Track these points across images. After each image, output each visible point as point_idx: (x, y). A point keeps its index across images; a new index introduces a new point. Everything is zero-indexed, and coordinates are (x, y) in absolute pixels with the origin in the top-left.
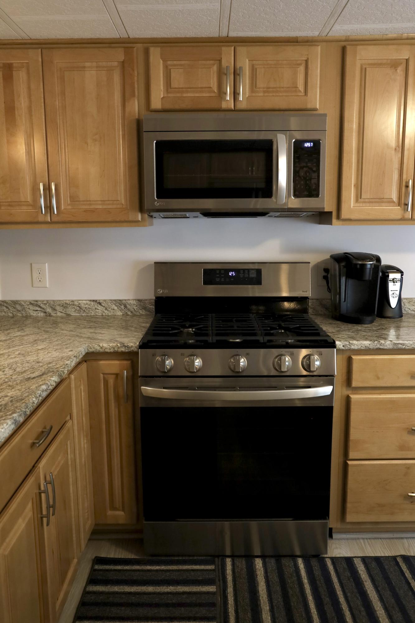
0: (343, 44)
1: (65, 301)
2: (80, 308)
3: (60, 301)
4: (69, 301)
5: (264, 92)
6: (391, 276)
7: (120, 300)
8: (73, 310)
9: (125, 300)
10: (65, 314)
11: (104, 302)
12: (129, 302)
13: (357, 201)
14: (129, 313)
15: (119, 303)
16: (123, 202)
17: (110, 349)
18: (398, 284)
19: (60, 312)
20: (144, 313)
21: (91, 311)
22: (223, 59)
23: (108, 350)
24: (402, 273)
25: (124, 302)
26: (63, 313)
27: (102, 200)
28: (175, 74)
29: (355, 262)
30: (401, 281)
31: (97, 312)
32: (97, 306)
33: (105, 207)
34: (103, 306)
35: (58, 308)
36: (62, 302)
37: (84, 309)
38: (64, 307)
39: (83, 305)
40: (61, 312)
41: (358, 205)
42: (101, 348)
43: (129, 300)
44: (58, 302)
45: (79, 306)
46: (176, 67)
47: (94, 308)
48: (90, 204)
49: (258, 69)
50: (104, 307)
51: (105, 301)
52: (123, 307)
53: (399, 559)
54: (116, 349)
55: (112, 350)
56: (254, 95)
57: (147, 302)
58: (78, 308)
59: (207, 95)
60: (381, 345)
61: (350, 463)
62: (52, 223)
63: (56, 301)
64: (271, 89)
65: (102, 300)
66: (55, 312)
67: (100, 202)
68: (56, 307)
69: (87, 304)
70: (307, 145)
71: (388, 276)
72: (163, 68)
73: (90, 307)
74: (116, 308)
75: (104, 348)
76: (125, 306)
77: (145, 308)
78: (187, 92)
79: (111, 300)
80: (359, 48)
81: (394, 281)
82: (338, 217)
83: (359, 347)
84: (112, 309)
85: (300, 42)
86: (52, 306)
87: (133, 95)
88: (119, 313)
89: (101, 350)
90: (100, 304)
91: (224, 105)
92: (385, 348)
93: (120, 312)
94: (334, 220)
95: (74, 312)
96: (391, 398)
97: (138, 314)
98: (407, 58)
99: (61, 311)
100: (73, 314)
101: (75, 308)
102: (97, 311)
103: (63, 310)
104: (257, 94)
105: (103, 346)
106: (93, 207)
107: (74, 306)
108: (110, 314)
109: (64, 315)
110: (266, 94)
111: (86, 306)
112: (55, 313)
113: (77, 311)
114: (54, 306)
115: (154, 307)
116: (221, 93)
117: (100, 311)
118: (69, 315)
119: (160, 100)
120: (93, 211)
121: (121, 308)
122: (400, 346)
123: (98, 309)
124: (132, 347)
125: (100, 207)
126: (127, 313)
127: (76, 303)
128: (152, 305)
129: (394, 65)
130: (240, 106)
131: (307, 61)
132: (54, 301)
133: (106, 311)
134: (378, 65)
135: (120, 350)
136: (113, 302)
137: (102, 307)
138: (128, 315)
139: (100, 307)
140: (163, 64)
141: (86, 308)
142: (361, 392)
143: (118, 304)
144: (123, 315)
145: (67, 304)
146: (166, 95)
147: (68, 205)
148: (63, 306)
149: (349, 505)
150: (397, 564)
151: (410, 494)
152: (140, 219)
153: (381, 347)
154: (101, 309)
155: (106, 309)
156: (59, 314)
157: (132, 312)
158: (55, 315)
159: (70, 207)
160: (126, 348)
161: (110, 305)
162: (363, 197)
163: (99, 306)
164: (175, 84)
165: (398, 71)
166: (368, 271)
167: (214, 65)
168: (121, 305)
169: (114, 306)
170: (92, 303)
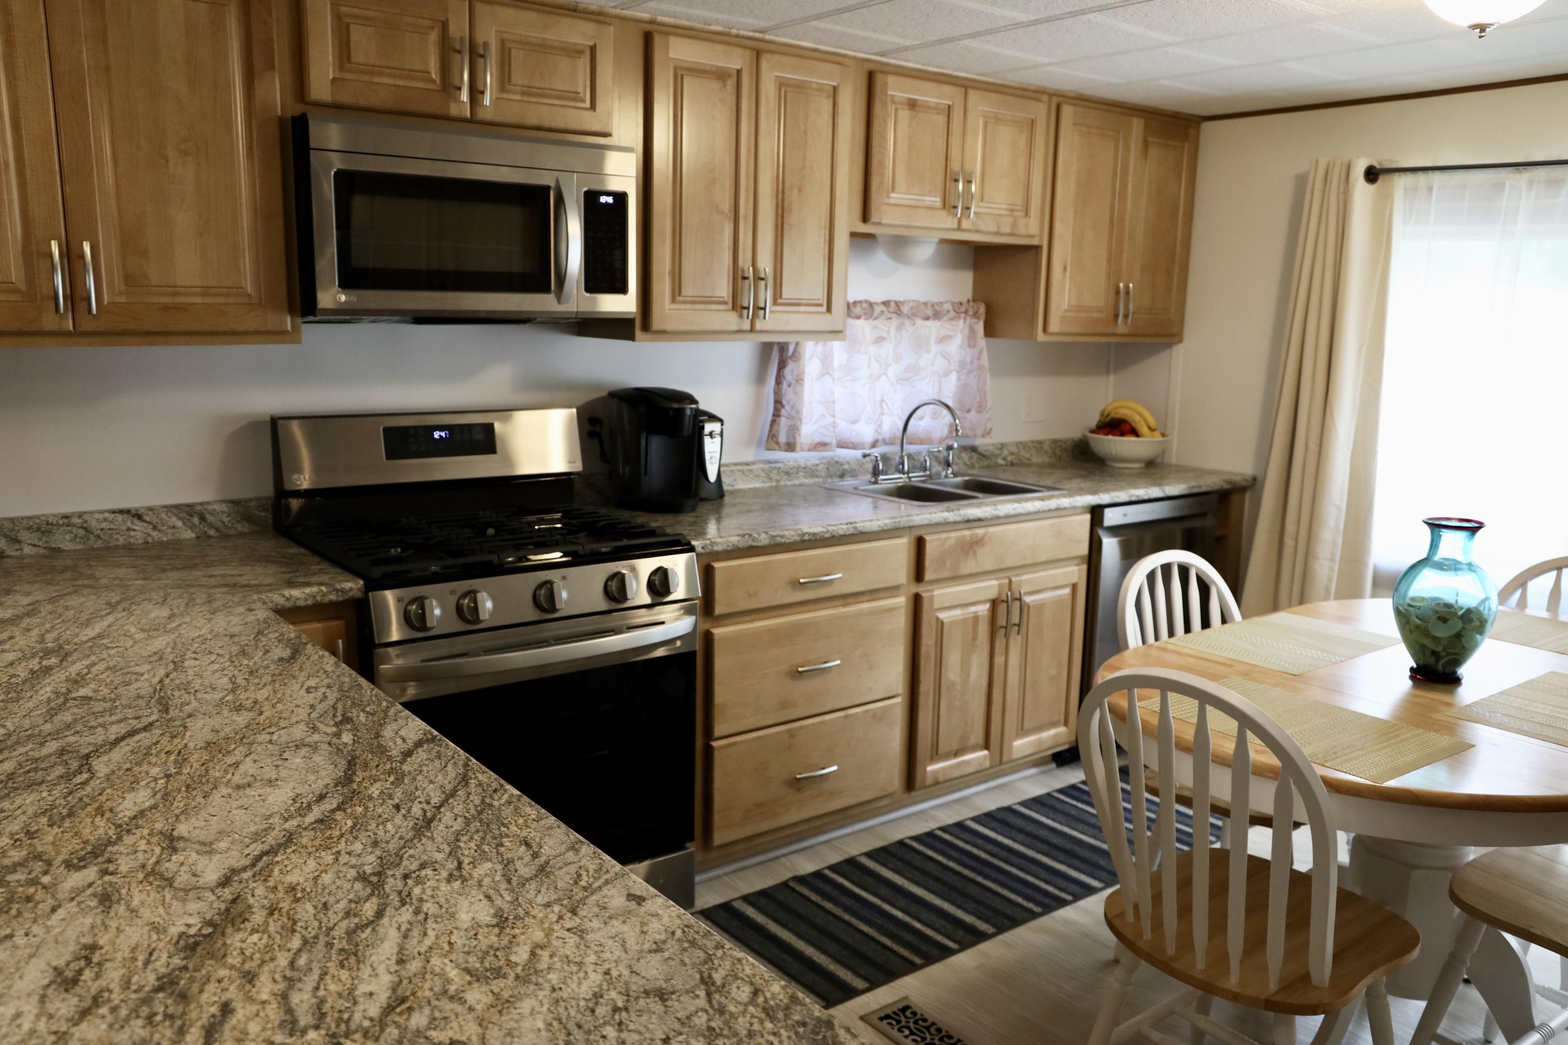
0: (648, 27)
1: (43, 518)
2: (87, 531)
3: (29, 518)
4: (54, 515)
5: (523, 93)
6: (708, 427)
7: (188, 505)
8: (68, 537)
9: (201, 504)
10: (45, 548)
11: (150, 513)
12: (210, 508)
13: (673, 300)
14: (212, 532)
15: (187, 512)
16: (249, 290)
17: (306, 600)
18: (718, 439)
19: (31, 544)
20: (246, 530)
21: (118, 536)
22: (450, 21)
23: (301, 603)
24: (721, 421)
25: (199, 508)
26: (39, 546)
27: (205, 285)
28: (358, 35)
29: (666, 404)
30: (721, 434)
31: (131, 537)
32: (132, 523)
33: (208, 300)
34: (146, 522)
35: (25, 536)
36: (38, 521)
37: (99, 532)
38: (43, 533)
39: (93, 524)
40: (34, 545)
41: (674, 306)
42: (288, 599)
43: (208, 503)
44: (25, 522)
45: (85, 525)
46: (359, 22)
47: (124, 528)
48: (175, 294)
49: (513, 51)
50: (150, 523)
51: (151, 509)
52: (196, 520)
53: (792, 884)
54: (319, 598)
55: (310, 602)
56: (505, 96)
57: (252, 504)
58: (81, 532)
59: (420, 85)
60: (753, 541)
61: (715, 744)
62: (77, 334)
63: (17, 518)
64: (534, 90)
65: (142, 508)
66: (17, 546)
67: (199, 290)
68: (19, 534)
69: (105, 520)
70: (603, 199)
71: (703, 428)
72: (332, 16)
73: (113, 527)
74: (179, 524)
75: (293, 599)
76: (202, 518)
77: (248, 518)
78: (381, 74)
79: (165, 507)
80: (672, 39)
81: (711, 434)
82: (646, 326)
83: (725, 547)
84: (169, 527)
85: (580, 12)
86: (8, 533)
87: (272, 67)
88: (189, 535)
89: (288, 604)
90: (139, 516)
91: (454, 110)
92: (760, 544)
93: (189, 532)
94: (638, 333)
95: (71, 541)
96: (767, 626)
97: (233, 532)
98: (739, 67)
99: (36, 542)
100: (68, 546)
101: (71, 532)
102: (132, 533)
103: (40, 539)
104: (511, 97)
105: (291, 596)
106: (178, 300)
107: (69, 528)
108: (165, 539)
109: (42, 551)
110: (526, 98)
111: (104, 525)
112: (17, 550)
113: (78, 540)
114: (13, 533)
115: (270, 516)
116: (449, 87)
117: (140, 534)
118: (56, 552)
119: (329, 83)
120: (182, 308)
121: (191, 522)
122: (778, 539)
123: (134, 530)
124: (351, 589)
125: (199, 300)
126: (205, 532)
127: (76, 521)
128: (265, 510)
129: (721, 75)
130: (483, 115)
131: (593, 49)
132: (12, 520)
133: (155, 533)
134: (699, 72)
135: (327, 599)
136: (171, 512)
137: (145, 525)
138: (210, 537)
139: (139, 526)
140: (332, 10)
141: (102, 530)
142: (727, 622)
143: (184, 515)
144: (198, 538)
145: (52, 524)
146: (338, 75)
147: (120, 294)
148: (38, 529)
149: (717, 818)
150: (793, 890)
151: (798, 776)
152: (289, 328)
153: (754, 544)
154: (143, 529)
155: (155, 528)
156: (28, 550)
157: (217, 530)
158: (18, 553)
159: (123, 299)
160: (340, 593)
161: (165, 517)
162: (684, 292)
163: (137, 522)
164: (358, 56)
165: (728, 87)
166: (687, 418)
167: (433, 28)
168: (191, 516)
169: (174, 519)
170: (120, 517)
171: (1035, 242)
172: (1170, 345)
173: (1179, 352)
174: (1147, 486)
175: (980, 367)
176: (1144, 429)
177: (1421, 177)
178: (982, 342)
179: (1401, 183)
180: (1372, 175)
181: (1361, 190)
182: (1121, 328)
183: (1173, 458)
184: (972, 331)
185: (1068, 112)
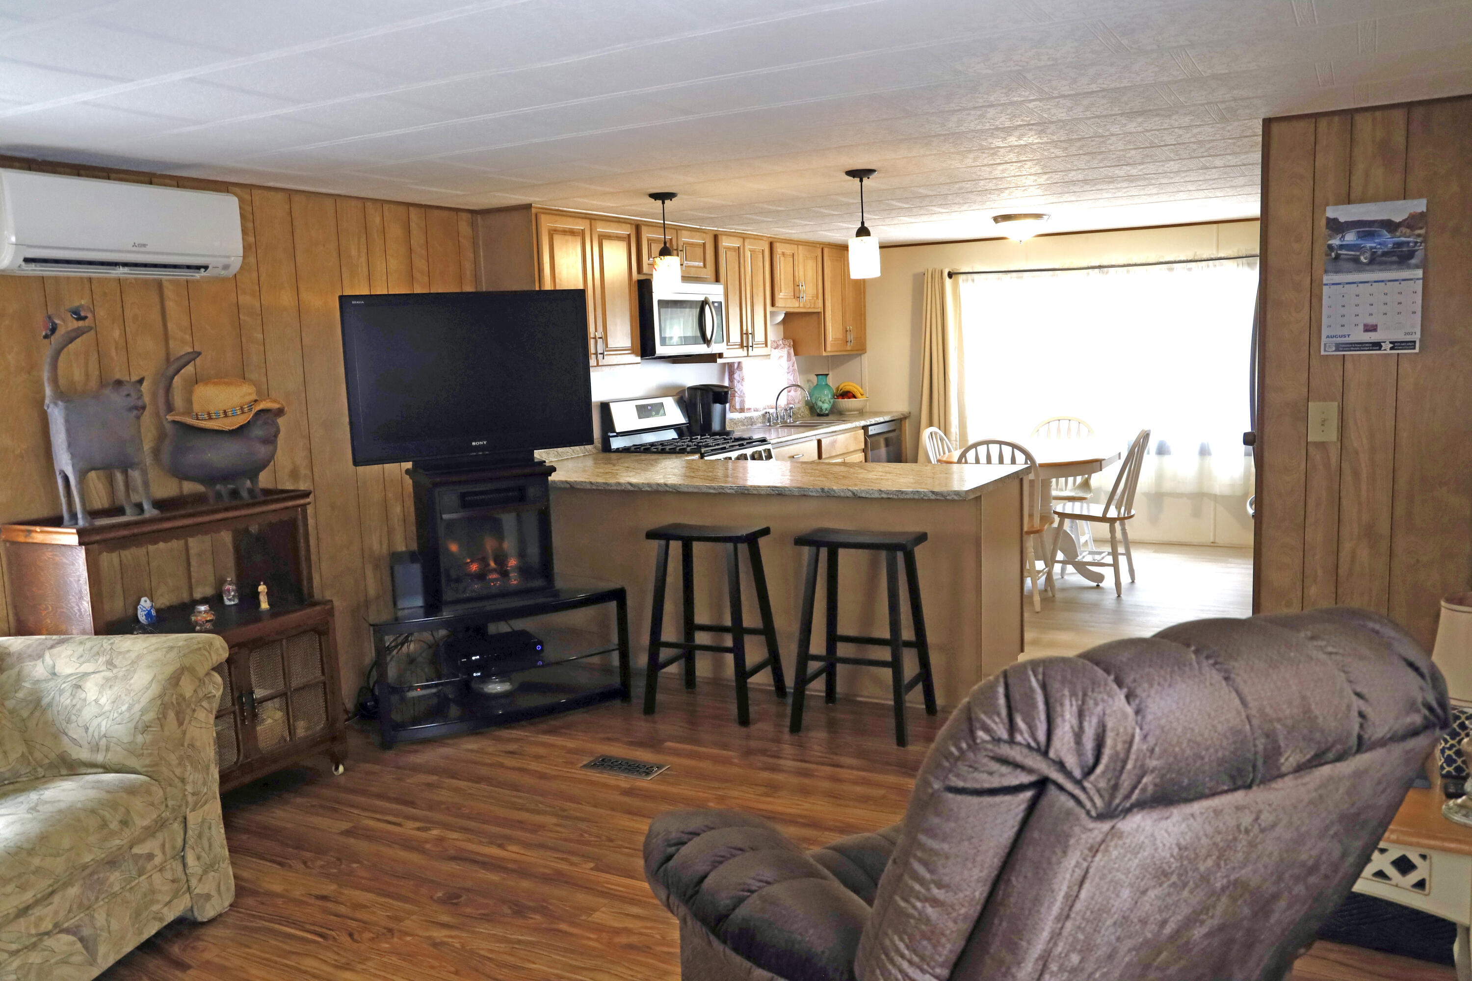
13: (727, 345)
16: (631, 347)
41: (727, 347)
67: (621, 348)
162: (730, 341)
171: (819, 310)
172: (861, 355)
173: (865, 357)
174: (858, 420)
175: (794, 370)
176: (859, 395)
177: (969, 275)
178: (794, 358)
179: (961, 278)
180: (950, 275)
181: (948, 282)
182: (849, 348)
183: (868, 409)
184: (789, 354)
185: (826, 251)
